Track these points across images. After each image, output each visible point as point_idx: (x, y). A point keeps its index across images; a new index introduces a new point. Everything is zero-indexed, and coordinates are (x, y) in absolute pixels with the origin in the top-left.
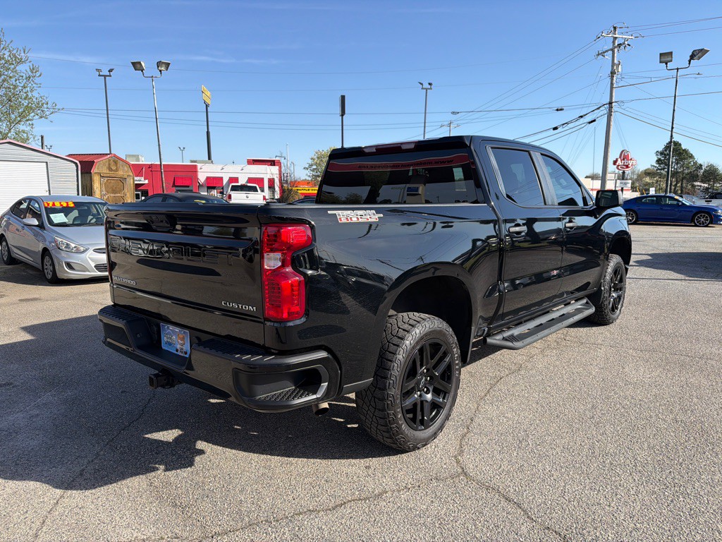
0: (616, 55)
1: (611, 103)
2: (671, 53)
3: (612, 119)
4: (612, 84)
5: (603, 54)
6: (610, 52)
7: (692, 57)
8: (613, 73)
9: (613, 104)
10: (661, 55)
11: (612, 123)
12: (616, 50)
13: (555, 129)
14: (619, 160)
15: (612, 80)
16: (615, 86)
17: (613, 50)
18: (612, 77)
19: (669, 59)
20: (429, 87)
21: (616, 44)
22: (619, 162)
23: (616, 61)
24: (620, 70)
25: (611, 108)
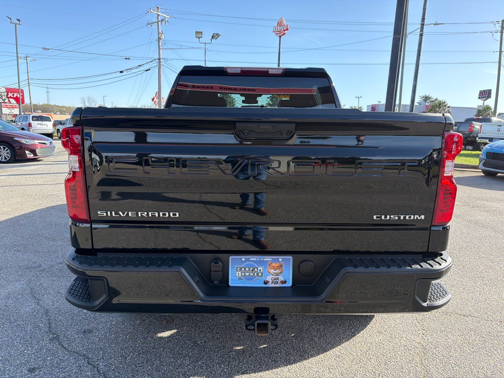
0: (160, 26)
1: (159, 59)
2: (202, 32)
3: (161, 70)
4: (159, 46)
5: (151, 24)
6: (156, 24)
7: (213, 37)
8: (159, 39)
9: (161, 60)
10: (196, 32)
11: (161, 73)
12: (160, 23)
13: (121, 72)
14: (155, 98)
15: (159, 43)
16: (161, 48)
17: (157, 22)
18: (159, 41)
19: (201, 36)
20: (18, 22)
21: (160, 19)
22: (155, 100)
23: (160, 31)
24: (163, 38)
25: (160, 62)
